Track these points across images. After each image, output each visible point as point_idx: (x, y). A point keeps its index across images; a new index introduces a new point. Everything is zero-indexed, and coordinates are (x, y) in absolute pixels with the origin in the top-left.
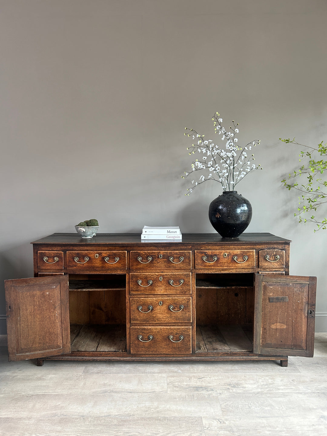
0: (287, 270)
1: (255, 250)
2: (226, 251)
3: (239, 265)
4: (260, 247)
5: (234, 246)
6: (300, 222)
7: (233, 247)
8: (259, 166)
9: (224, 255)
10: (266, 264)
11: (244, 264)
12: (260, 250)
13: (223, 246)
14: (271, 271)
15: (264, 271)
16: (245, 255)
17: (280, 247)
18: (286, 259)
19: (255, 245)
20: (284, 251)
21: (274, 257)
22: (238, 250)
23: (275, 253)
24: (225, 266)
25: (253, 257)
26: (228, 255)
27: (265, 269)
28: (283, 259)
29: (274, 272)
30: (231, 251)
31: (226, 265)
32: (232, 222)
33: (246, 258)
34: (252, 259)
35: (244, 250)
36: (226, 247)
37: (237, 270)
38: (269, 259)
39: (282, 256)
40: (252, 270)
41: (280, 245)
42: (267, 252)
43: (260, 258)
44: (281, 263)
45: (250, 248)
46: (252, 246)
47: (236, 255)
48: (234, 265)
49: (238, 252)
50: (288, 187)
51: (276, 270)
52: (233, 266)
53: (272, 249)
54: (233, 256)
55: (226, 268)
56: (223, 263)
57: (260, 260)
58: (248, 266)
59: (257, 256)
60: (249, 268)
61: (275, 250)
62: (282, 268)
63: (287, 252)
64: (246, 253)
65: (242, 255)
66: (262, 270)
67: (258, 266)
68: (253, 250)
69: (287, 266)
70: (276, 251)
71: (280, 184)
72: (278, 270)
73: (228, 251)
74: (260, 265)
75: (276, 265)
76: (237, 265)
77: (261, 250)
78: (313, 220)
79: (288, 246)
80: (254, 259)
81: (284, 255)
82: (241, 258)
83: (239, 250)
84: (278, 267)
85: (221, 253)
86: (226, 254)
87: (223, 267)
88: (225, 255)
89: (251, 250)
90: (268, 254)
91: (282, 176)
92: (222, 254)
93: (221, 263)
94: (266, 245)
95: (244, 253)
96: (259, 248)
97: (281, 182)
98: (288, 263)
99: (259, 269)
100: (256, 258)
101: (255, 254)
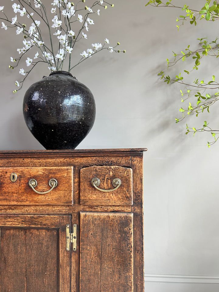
0: (138, 210)
1: (72, 167)
2: (15, 168)
3: (40, 197)
4: (83, 160)
5: (32, 160)
6: (186, 133)
7: (31, 162)
8: (118, 44)
9: (12, 177)
10: (92, 197)
11: (51, 197)
12: (83, 167)
13: (12, 160)
14: (106, 212)
15: (91, 211)
16: (52, 178)
17: (123, 161)
18: (135, 186)
19: (73, 157)
20: (131, 170)
21: (109, 181)
22: (40, 166)
23: (111, 173)
24: (14, 200)
25: (68, 182)
26: (20, 177)
27: (92, 208)
28: (129, 186)
29: (111, 215)
30: (25, 170)
31: (15, 198)
32: (53, 121)
33: (54, 184)
34: (67, 185)
35: (51, 168)
36: (16, 160)
37: (38, 208)
38: (99, 187)
39: (126, 180)
40: (68, 208)
41: (122, 157)
42: (96, 171)
43: (82, 184)
44: (125, 194)
45: (64, 162)
46: (68, 159)
47: (35, 177)
48: (30, 198)
49: (39, 170)
50: (167, 80)
51: (116, 209)
52: (27, 199)
53: (106, 165)
54: (29, 179)
55: (15, 203)
56: (9, 193)
57: (82, 188)
58: (58, 199)
59: (77, 180)
60: (59, 203)
61: (112, 167)
62: (128, 206)
63: (138, 171)
64: (54, 173)
65: (46, 178)
66: (88, 210)
67: (78, 201)
68: (69, 167)
69: (139, 202)
70: (115, 170)
71: (156, 78)
72: (120, 209)
73: (20, 169)
74: (82, 198)
75: (114, 198)
76: (36, 198)
77: (85, 167)
78: (205, 128)
79: (138, 159)
80: (70, 186)
81: (129, 178)
82: (44, 183)
83: (41, 168)
84: (118, 203)
85: (6, 173)
86: (16, 176)
87: (10, 201)
88: (14, 176)
89: (65, 167)
90: (97, 175)
91: (159, 67)
92: (8, 175)
93: (5, 193)
94: (95, 158)
95: (51, 173)
96: (81, 164)
97: (158, 75)
98: (139, 196)
99: (82, 207)
100: (74, 183)
101: (72, 175)
